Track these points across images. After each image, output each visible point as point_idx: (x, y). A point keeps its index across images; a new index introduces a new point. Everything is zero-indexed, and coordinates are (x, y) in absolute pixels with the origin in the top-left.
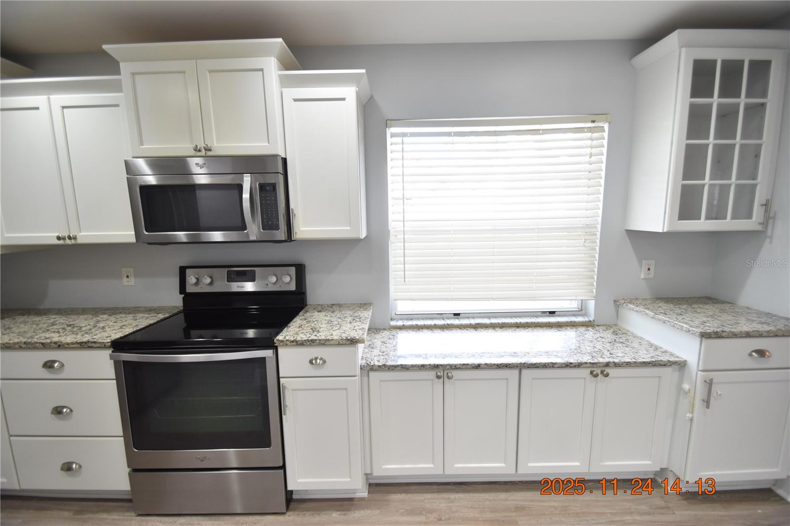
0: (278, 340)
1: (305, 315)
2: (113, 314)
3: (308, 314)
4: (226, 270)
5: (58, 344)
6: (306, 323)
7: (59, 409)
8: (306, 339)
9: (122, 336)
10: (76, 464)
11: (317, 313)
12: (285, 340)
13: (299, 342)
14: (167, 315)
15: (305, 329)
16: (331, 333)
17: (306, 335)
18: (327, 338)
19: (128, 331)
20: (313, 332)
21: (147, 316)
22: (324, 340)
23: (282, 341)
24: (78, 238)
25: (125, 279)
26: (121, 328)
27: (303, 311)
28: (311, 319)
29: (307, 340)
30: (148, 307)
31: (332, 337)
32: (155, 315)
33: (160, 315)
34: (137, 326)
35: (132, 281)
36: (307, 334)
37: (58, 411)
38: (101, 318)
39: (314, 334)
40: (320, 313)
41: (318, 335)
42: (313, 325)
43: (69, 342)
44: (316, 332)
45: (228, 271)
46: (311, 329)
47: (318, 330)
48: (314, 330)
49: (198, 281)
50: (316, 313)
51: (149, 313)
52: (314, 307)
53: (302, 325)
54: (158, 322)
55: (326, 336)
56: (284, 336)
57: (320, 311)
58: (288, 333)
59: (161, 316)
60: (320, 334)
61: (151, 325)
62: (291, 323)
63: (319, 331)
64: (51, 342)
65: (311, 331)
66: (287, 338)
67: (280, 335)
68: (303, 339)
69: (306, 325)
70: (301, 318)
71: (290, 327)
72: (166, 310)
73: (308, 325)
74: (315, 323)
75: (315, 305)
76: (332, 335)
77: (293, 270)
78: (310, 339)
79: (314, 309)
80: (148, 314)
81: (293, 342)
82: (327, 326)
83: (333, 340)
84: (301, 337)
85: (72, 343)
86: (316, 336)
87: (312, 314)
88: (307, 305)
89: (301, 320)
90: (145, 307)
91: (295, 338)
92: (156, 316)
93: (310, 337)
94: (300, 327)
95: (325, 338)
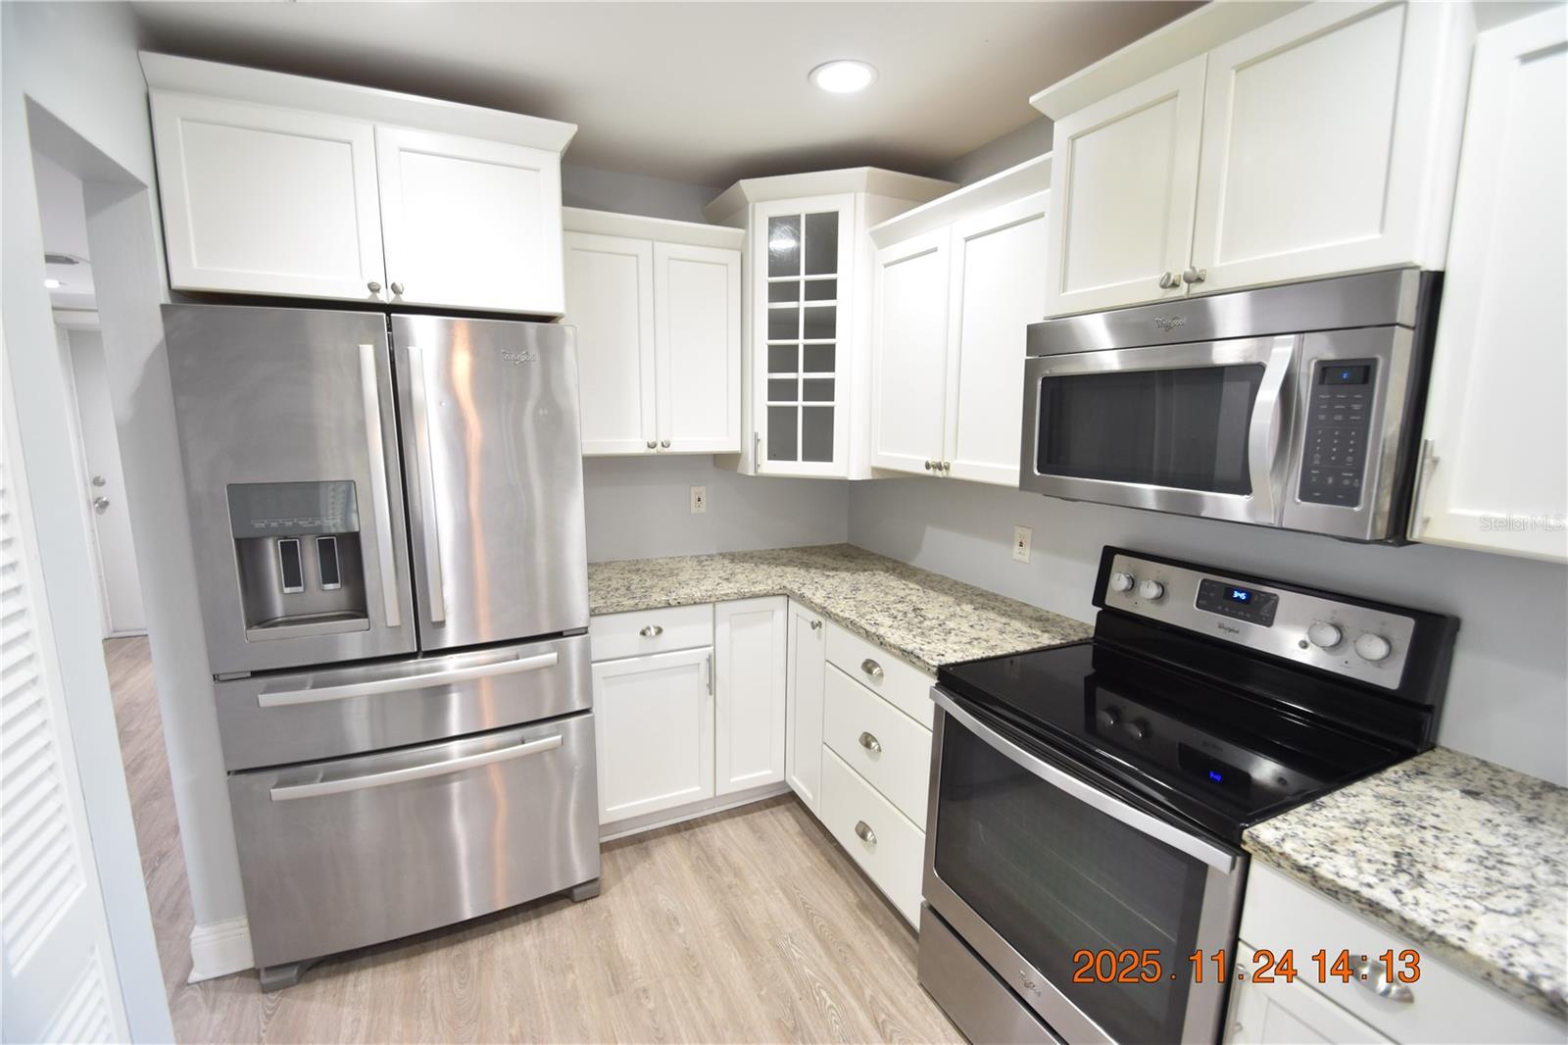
0: (1255, 839)
1: (1405, 785)
2: (983, 607)
3: (1418, 786)
4: (1202, 576)
5: (881, 640)
6: (1387, 820)
7: (869, 739)
8: (1353, 886)
9: (959, 660)
10: (873, 834)
11: (1458, 793)
12: (1277, 849)
13: (1321, 883)
14: (1057, 642)
15: (1372, 840)
16: (1468, 915)
17: (1360, 870)
18: (1440, 931)
19: (974, 655)
20: (1399, 870)
21: (1025, 630)
22: (1422, 929)
23: (1267, 849)
24: (951, 467)
25: (1017, 548)
26: (970, 643)
27: (1408, 765)
28: (1419, 814)
29: (1355, 892)
30: (1042, 610)
31: (1464, 934)
32: (1039, 633)
33: (1046, 635)
34: (994, 647)
35: (1023, 555)
36: (1365, 866)
37: (867, 741)
38: (962, 610)
39: (1394, 883)
40: (1470, 802)
41: (1408, 895)
42: (1412, 840)
43: (892, 642)
44: (1404, 878)
45: (1204, 581)
46: (1397, 855)
47: (1421, 876)
48: (1403, 862)
49: (1133, 585)
50: (1453, 797)
51: (1033, 623)
52: (1460, 766)
53: (1366, 822)
54: (1033, 651)
55: (1441, 917)
56: (1279, 835)
57: (1474, 794)
58: (1300, 829)
59: (1046, 640)
60: (1419, 893)
61: (1018, 654)
62: (1337, 795)
63: (1419, 880)
64: (874, 633)
65: (1393, 861)
66: (1288, 847)
67: (1272, 821)
68: (1342, 882)
69: (1385, 831)
70: (1383, 790)
71: (1322, 806)
72: (1063, 628)
73: (1395, 831)
74: (1429, 835)
75: (1466, 759)
76: (1470, 926)
77: (1404, 629)
78: (1366, 892)
79: (1457, 774)
80: (1030, 627)
81: (1301, 869)
82: (1466, 874)
83: (1460, 949)
84: (1339, 868)
85: (894, 647)
86: (1397, 892)
87: (1436, 793)
88: (1432, 747)
89: (1378, 797)
90: (1036, 610)
91: (1313, 861)
92: (1037, 637)
93: (1369, 886)
94: (1359, 824)
95: (1430, 926)
